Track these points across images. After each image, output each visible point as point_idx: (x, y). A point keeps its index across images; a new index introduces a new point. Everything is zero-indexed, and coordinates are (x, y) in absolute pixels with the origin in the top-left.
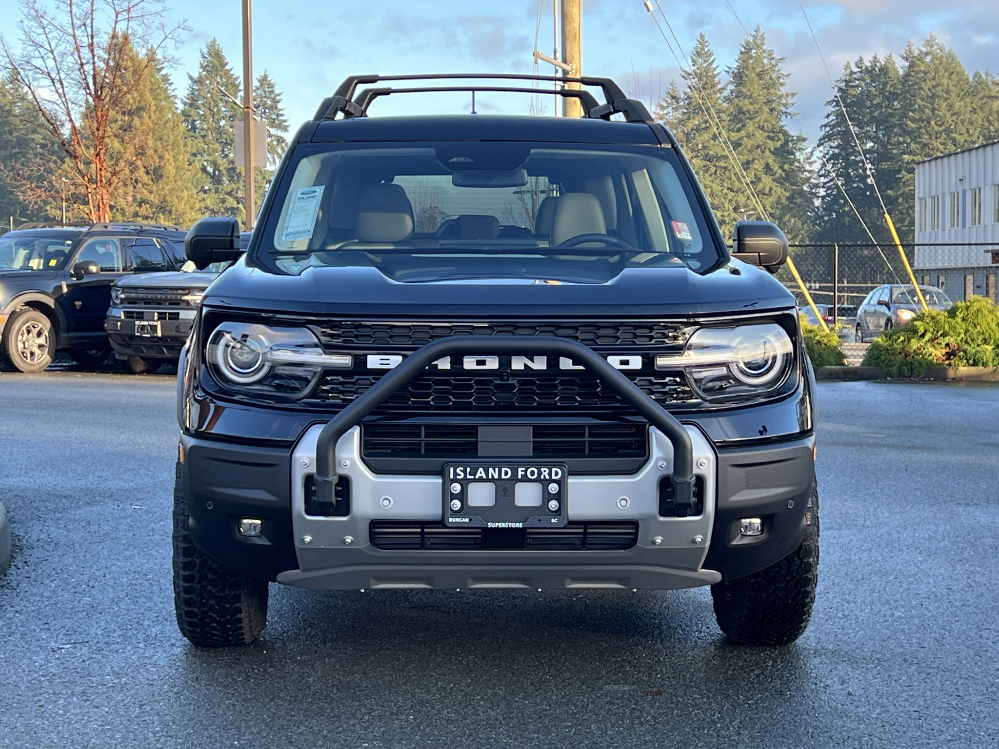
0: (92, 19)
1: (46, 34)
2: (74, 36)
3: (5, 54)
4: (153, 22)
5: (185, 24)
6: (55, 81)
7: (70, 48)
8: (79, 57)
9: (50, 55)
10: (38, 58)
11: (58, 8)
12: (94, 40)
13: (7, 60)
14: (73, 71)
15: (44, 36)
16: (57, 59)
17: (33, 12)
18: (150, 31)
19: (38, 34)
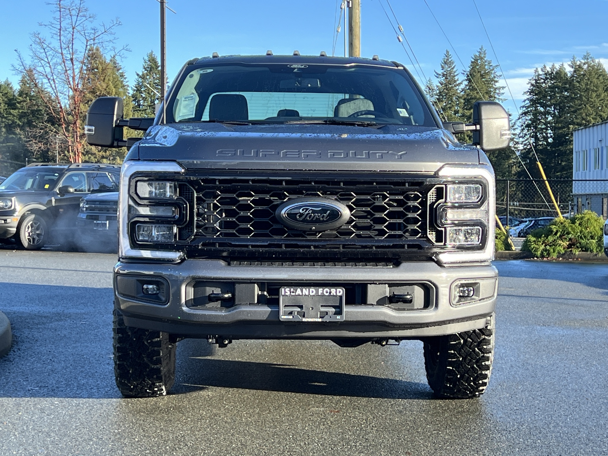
0: (73, 44)
1: (45, 53)
2: (62, 54)
3: (21, 64)
4: (108, 46)
5: (127, 47)
6: (50, 80)
7: (60, 61)
8: (65, 65)
9: (48, 65)
10: (41, 66)
11: (52, 37)
12: (74, 56)
13: (23, 67)
14: (61, 74)
15: (44, 54)
16: (52, 67)
17: (37, 40)
18: (106, 51)
19: (41, 53)
